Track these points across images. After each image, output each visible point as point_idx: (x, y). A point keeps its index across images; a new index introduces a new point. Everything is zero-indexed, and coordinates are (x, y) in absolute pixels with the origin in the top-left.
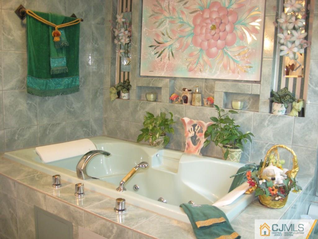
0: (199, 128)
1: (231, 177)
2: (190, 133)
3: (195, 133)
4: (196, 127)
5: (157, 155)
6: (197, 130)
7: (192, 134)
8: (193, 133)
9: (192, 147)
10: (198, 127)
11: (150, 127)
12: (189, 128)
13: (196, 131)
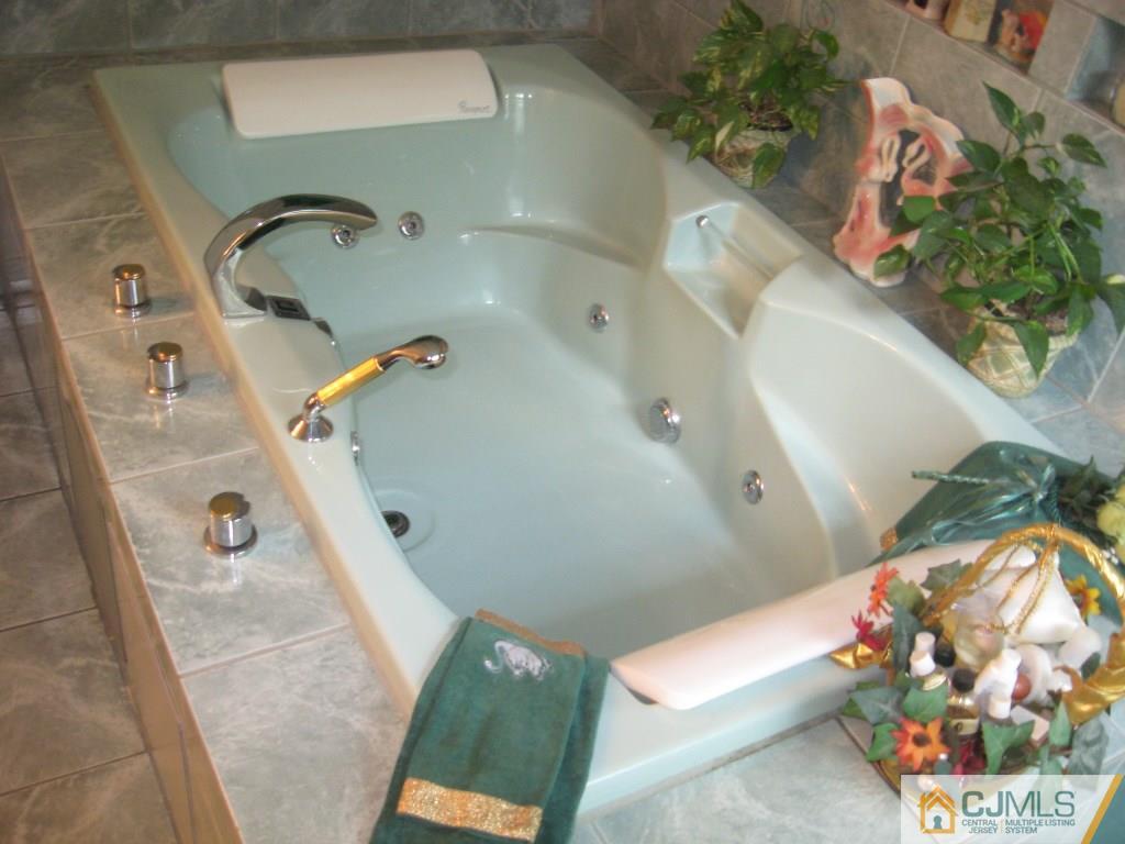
0: (924, 158)
1: (914, 476)
2: (882, 163)
3: (901, 170)
4: (912, 149)
5: (701, 218)
6: (911, 161)
7: (885, 172)
8: (892, 168)
9: (871, 231)
10: (921, 149)
11: (713, 79)
12: (883, 138)
13: (905, 163)
